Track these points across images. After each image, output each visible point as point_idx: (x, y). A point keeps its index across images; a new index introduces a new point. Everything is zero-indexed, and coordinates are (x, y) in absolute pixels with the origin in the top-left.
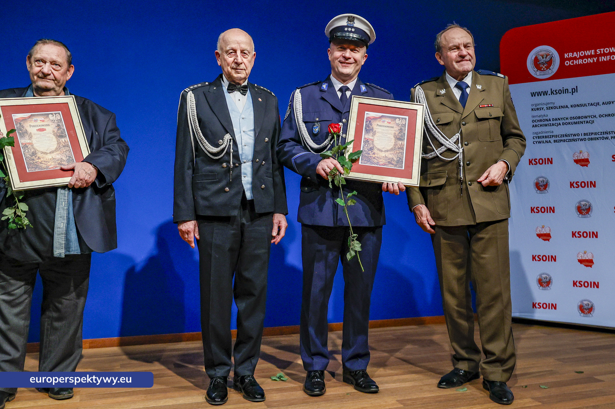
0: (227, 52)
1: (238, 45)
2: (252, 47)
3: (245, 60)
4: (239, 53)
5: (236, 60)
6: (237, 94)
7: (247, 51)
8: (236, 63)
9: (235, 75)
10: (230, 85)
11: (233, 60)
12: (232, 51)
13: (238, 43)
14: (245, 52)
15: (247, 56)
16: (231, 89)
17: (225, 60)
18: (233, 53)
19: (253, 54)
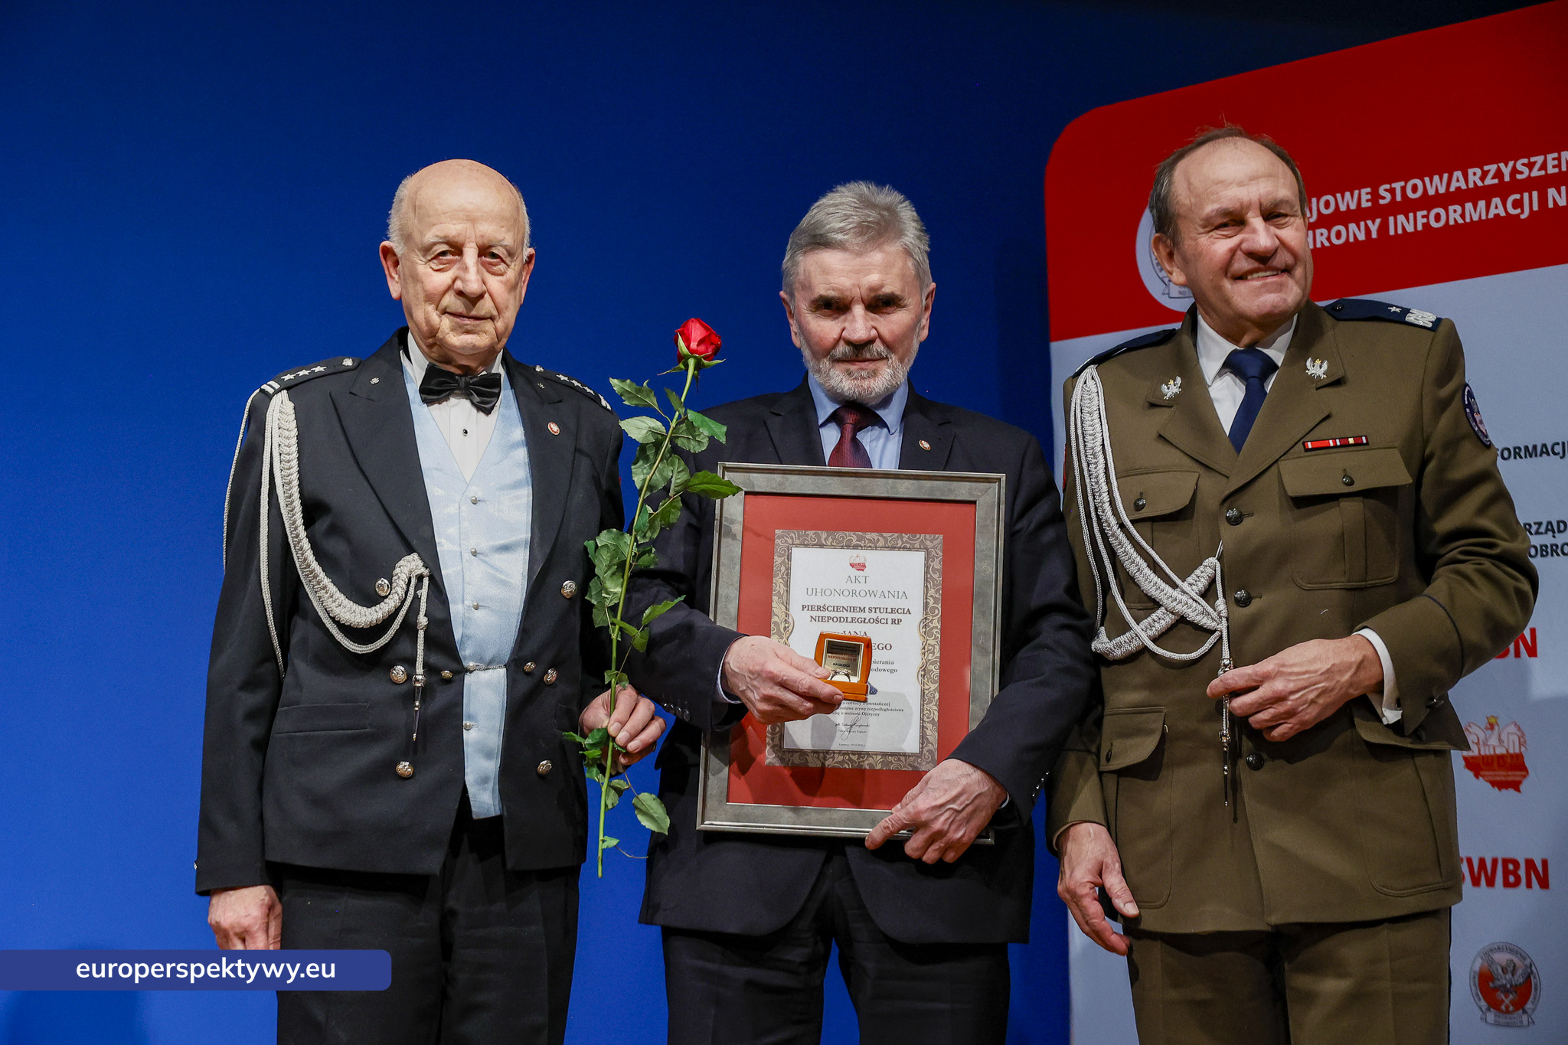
0: (426, 250)
1: (468, 225)
2: (519, 237)
3: (495, 284)
4: (470, 255)
5: (459, 285)
6: (458, 409)
7: (505, 247)
8: (460, 293)
9: (456, 340)
10: (431, 373)
11: (449, 281)
12: (445, 248)
13: (472, 220)
14: (495, 251)
15: (502, 266)
16: (436, 388)
17: (416, 278)
18: (449, 257)
19: (525, 258)
